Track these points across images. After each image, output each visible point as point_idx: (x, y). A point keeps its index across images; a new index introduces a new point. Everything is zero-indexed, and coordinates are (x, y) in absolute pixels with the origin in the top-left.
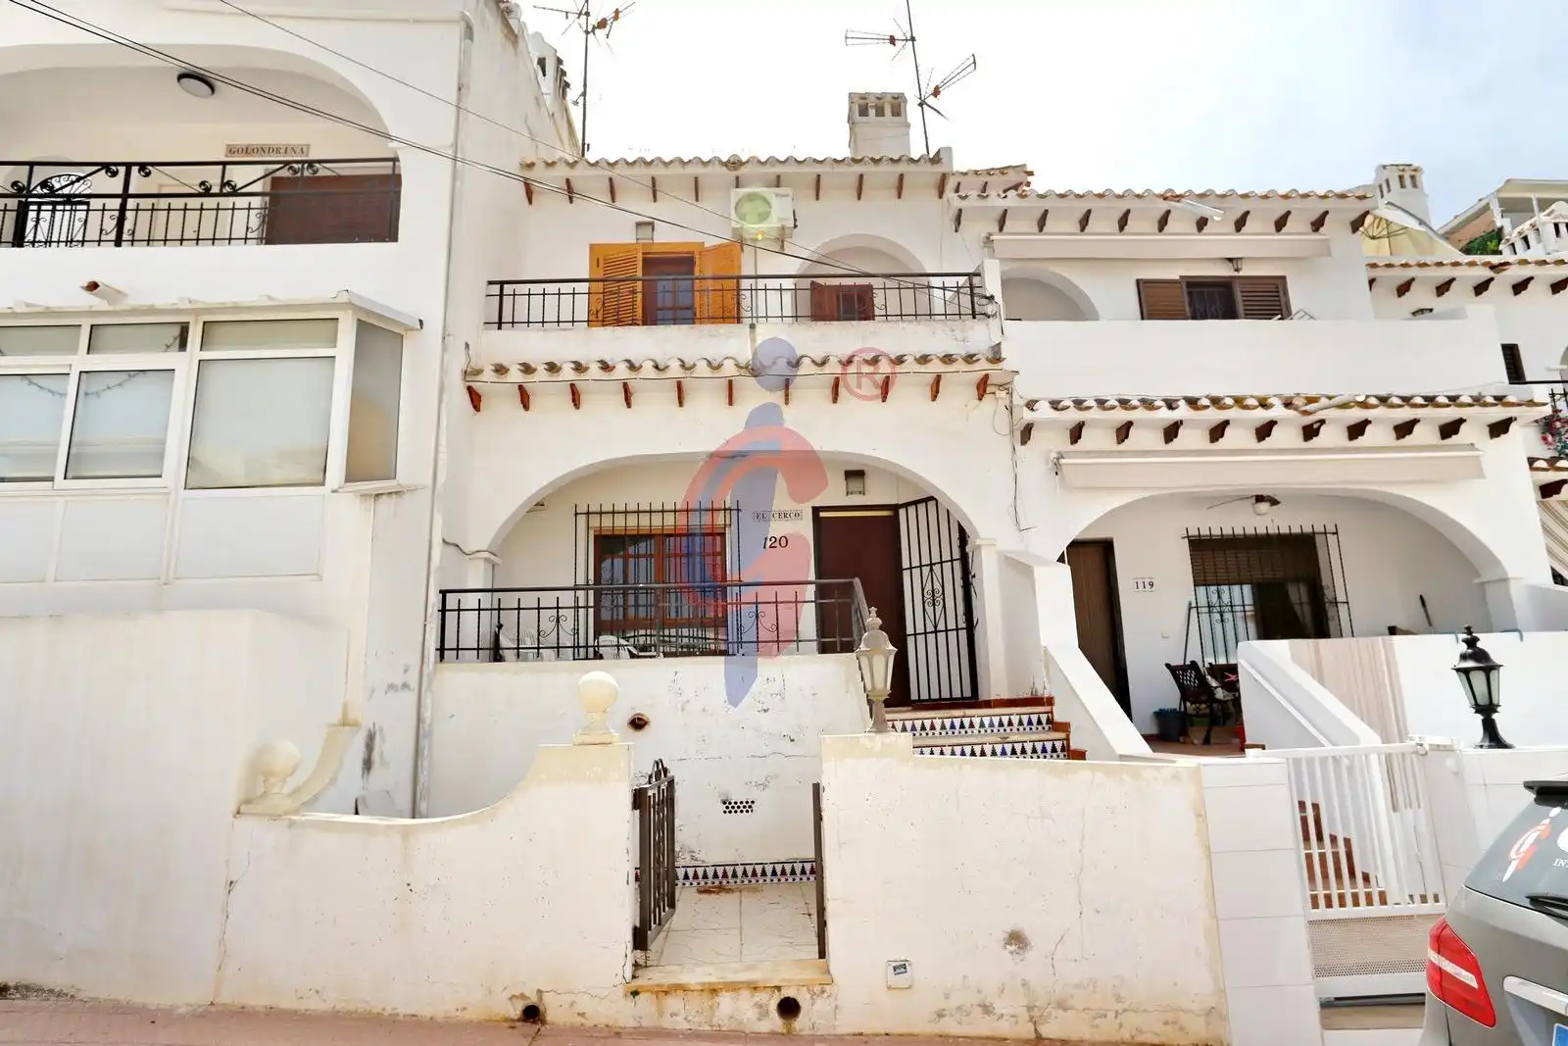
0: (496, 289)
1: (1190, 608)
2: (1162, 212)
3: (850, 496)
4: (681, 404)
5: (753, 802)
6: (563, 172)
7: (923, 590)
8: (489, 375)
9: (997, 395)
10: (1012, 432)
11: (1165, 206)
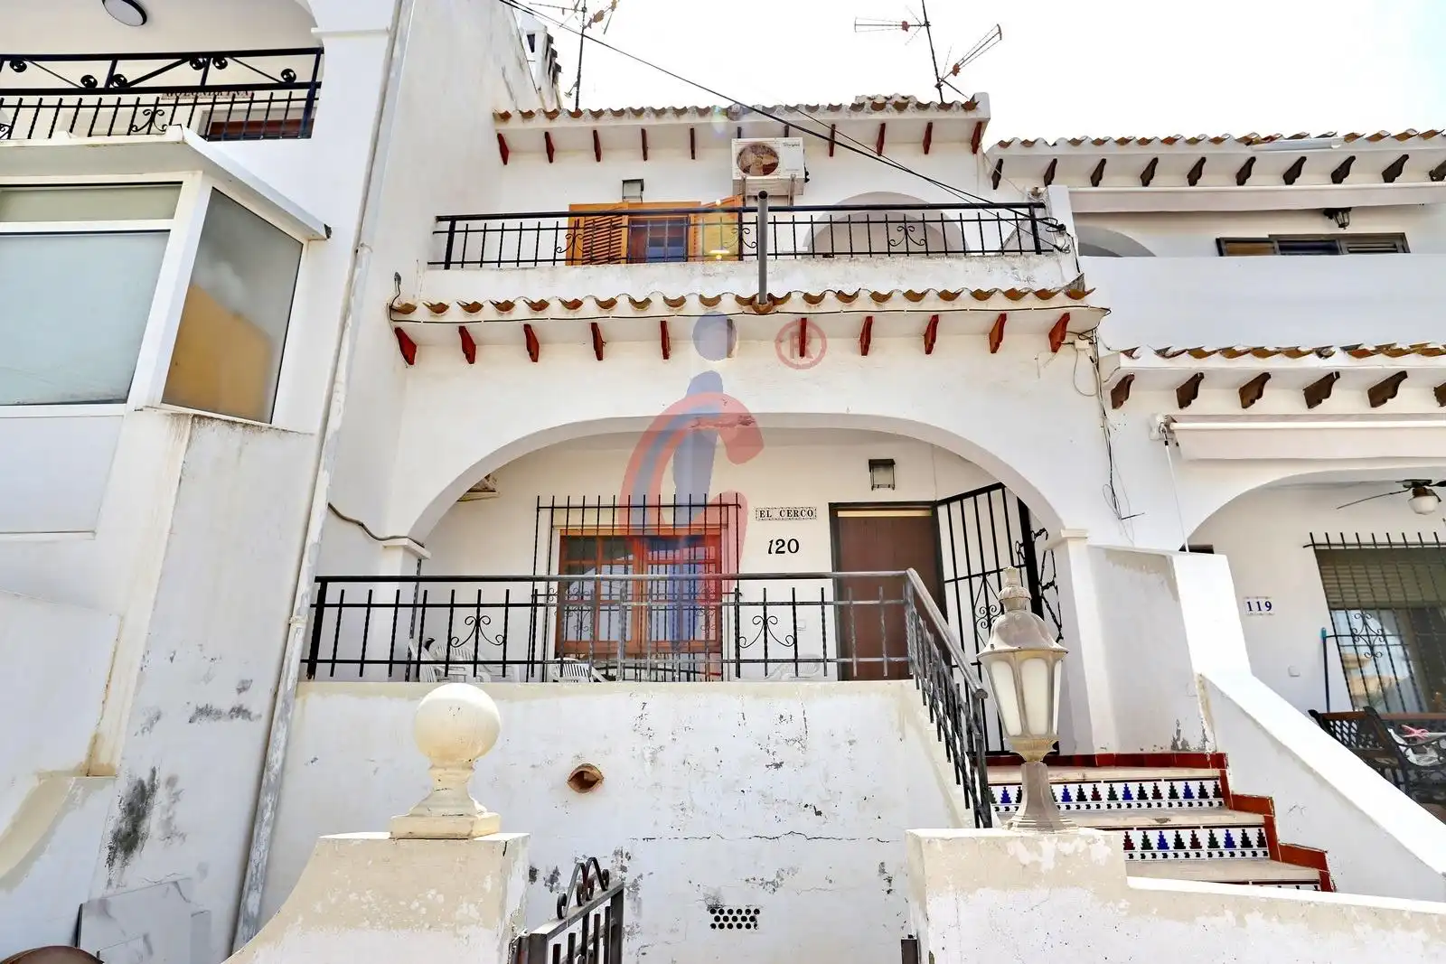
0: (446, 225)
1: (1324, 639)
2: (1243, 162)
3: (876, 490)
4: (666, 356)
5: (757, 911)
6: (541, 123)
7: (974, 607)
8: (422, 314)
9: (1077, 346)
10: (1100, 389)
11: (1248, 152)
